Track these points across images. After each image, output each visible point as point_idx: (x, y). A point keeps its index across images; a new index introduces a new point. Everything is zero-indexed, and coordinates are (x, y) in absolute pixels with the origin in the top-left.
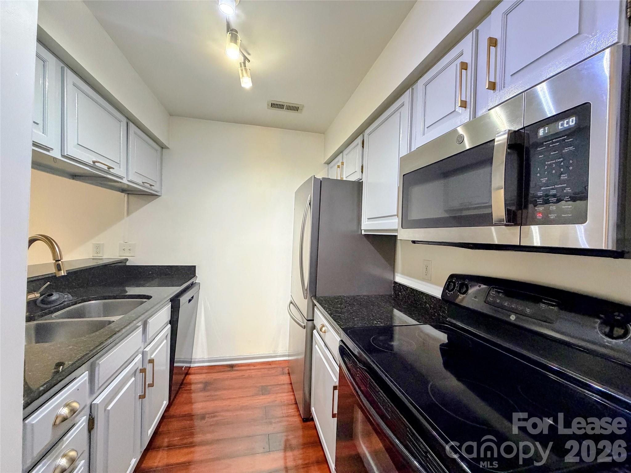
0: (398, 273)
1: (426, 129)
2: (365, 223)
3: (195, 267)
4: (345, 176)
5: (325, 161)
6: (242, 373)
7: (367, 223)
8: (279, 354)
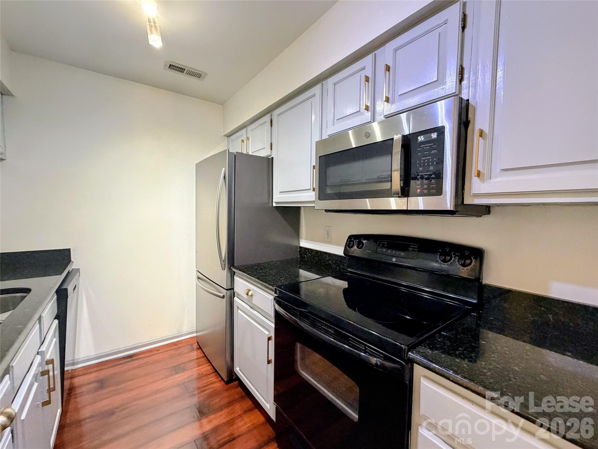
0: (302, 239)
1: (335, 121)
2: (277, 196)
3: (69, 250)
4: (250, 151)
5: (225, 134)
6: (146, 360)
7: (278, 196)
8: (184, 333)
